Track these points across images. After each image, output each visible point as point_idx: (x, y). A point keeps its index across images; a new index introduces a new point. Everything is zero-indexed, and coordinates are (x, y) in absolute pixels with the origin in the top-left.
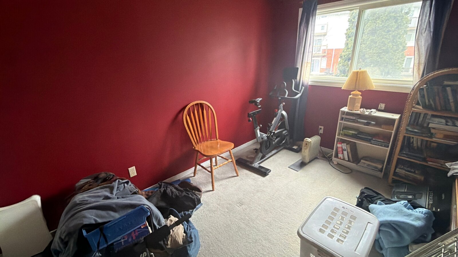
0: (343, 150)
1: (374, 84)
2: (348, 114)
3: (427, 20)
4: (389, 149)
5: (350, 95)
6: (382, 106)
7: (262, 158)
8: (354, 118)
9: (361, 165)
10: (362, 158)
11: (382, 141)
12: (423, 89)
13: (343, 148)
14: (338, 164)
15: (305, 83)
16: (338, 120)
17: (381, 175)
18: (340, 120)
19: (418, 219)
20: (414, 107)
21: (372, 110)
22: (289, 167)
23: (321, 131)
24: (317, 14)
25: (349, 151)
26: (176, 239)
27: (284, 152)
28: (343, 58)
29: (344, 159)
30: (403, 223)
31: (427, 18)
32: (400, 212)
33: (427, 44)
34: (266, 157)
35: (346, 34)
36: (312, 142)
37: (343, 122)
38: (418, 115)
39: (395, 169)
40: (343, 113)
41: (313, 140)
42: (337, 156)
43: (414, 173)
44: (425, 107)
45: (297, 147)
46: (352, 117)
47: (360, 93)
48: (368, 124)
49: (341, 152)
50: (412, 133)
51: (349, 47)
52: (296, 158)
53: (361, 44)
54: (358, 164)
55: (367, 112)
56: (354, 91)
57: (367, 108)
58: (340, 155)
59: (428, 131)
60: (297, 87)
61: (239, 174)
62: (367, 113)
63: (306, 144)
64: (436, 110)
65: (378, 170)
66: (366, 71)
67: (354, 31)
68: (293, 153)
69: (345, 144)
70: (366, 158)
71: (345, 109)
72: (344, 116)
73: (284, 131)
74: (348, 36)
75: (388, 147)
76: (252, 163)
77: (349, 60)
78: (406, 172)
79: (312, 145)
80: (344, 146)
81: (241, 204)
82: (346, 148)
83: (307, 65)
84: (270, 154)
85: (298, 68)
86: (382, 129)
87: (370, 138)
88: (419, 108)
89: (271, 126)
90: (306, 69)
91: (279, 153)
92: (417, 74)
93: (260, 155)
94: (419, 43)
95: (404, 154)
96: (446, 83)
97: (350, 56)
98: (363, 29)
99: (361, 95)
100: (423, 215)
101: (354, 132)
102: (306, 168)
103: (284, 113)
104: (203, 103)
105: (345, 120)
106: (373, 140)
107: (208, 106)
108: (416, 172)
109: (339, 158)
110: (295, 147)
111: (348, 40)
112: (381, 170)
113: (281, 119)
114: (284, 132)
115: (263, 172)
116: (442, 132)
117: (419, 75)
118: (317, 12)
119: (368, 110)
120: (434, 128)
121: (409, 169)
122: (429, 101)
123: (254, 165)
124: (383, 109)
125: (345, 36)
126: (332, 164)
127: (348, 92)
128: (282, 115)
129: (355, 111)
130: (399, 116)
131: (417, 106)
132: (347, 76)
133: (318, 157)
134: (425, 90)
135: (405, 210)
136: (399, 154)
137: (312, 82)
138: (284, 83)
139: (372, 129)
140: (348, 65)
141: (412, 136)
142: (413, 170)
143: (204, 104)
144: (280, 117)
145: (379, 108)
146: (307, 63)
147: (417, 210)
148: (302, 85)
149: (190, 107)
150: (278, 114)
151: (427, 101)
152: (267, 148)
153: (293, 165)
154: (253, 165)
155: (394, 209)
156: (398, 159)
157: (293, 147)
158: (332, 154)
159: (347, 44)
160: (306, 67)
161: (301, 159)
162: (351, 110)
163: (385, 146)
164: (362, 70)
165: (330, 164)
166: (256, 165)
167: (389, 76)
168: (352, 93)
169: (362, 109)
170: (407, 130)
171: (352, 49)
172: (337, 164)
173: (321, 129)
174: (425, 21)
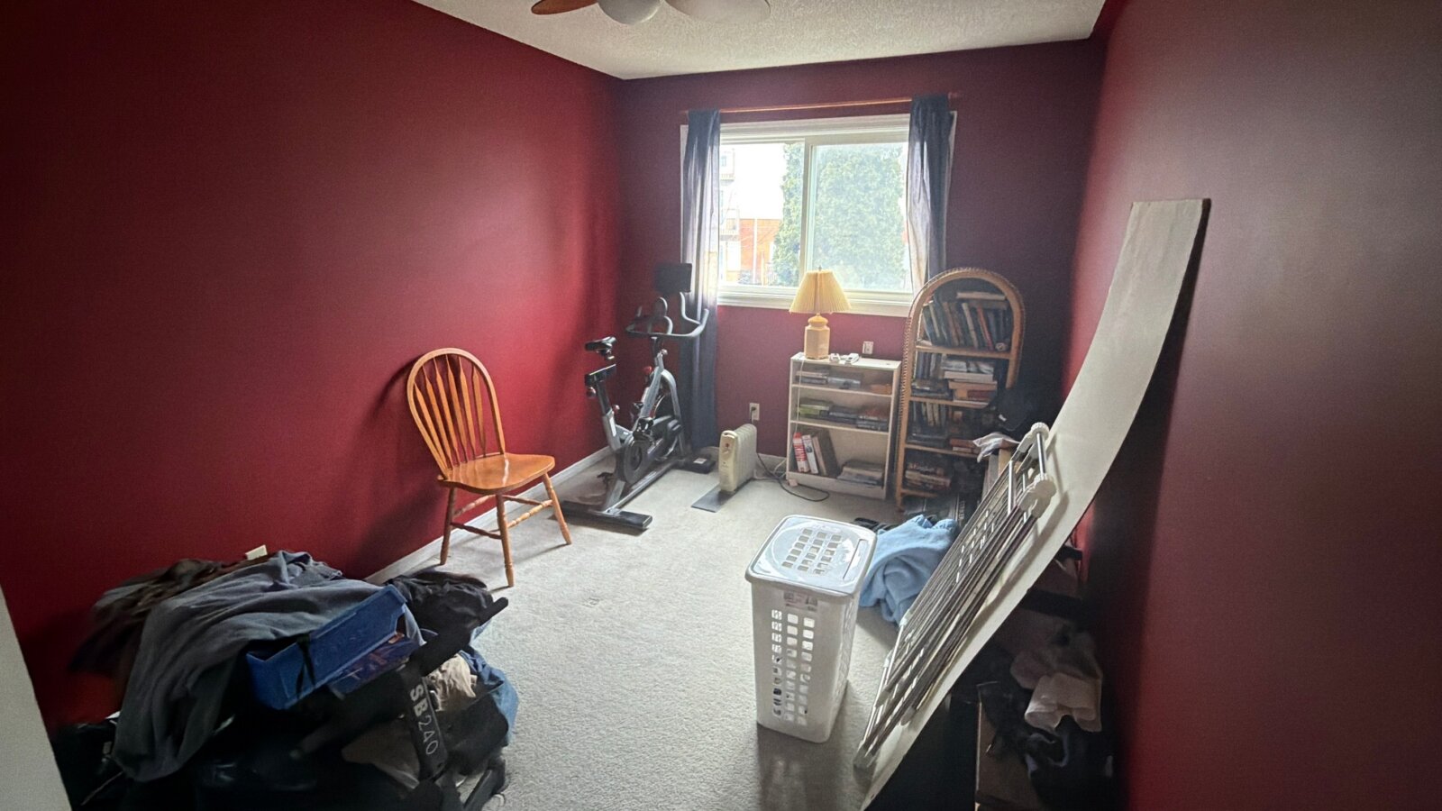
0: (806, 451)
1: (848, 301)
2: (807, 367)
3: (919, 179)
4: (889, 434)
5: (808, 324)
6: (868, 346)
7: (624, 494)
8: (820, 375)
9: (844, 478)
10: (845, 464)
11: (875, 418)
12: (927, 308)
13: (806, 446)
14: (799, 485)
15: (710, 302)
16: (788, 381)
17: (882, 492)
18: (793, 383)
19: (940, 537)
20: (918, 343)
21: (852, 355)
22: (693, 507)
23: (756, 416)
24: (721, 142)
25: (818, 450)
26: (458, 687)
27: (676, 475)
28: (782, 244)
29: (809, 472)
30: (918, 549)
31: (919, 174)
32: (913, 534)
33: (925, 223)
34: (632, 490)
35: (783, 187)
36: (739, 440)
37: (800, 386)
38: (926, 357)
39: (904, 473)
40: (798, 363)
41: (741, 435)
42: (794, 468)
43: (934, 474)
44: (936, 342)
45: (705, 460)
46: (814, 374)
47: (826, 321)
48: (846, 386)
49: (802, 457)
50: (921, 394)
51: (794, 219)
52: (705, 485)
53: (817, 214)
54: (839, 477)
55: (842, 360)
56: (814, 315)
57: (841, 354)
58: (801, 464)
59: (944, 388)
60: (692, 311)
61: (572, 538)
62: (842, 362)
63: (727, 445)
64: (951, 346)
65: (875, 483)
66: (831, 274)
67: (800, 182)
68: (697, 475)
69: (809, 436)
70: (853, 463)
71: (800, 357)
72: (801, 373)
73: (669, 420)
74: (788, 193)
75: (887, 430)
76: (600, 508)
77: (796, 249)
78: (923, 476)
79: (740, 447)
80: (807, 441)
81: (595, 600)
82: (810, 445)
83: (709, 259)
84: (642, 484)
85: (690, 266)
86: (873, 394)
87: (853, 416)
88: (928, 345)
89: (641, 407)
90: (709, 268)
91: (663, 478)
92: (918, 281)
93: (620, 485)
94: (914, 219)
95: (915, 438)
96: (961, 295)
97: (799, 239)
98: (818, 179)
99: (828, 325)
100: (945, 530)
101: (823, 408)
102: (732, 502)
103: (667, 375)
104: (458, 355)
105: (803, 382)
106: (861, 420)
107: (470, 364)
108: (938, 472)
109: (800, 470)
110: (700, 461)
111: (788, 202)
112: (880, 483)
113: (660, 390)
114: (671, 425)
115: (634, 526)
116: (964, 385)
117: (921, 281)
118: (721, 138)
119: (845, 356)
120: (952, 380)
121: (926, 469)
122: (940, 331)
123: (609, 511)
124: (870, 352)
125: (781, 192)
126: (787, 488)
127: (802, 319)
128: (663, 380)
129: (821, 359)
130: (898, 363)
131: (924, 342)
132: (796, 285)
133: (756, 477)
134: (931, 309)
135: (920, 529)
136: (907, 439)
137: (724, 297)
138: (663, 302)
139: (857, 396)
140: (795, 261)
141: (923, 400)
142: (932, 470)
143: (460, 358)
144: (658, 387)
145: (863, 352)
146: (710, 252)
147: (938, 525)
148: (704, 307)
149: (422, 364)
150: (652, 377)
151: (937, 331)
152: (635, 464)
153: (701, 501)
154: (605, 512)
155: (905, 532)
156: (907, 450)
157: (696, 462)
158: (785, 464)
159: (788, 212)
160: (709, 262)
161: (717, 486)
162: (813, 359)
163: (882, 430)
164: (823, 271)
165: (784, 488)
166: (612, 510)
167: (873, 284)
168: (809, 320)
169: (833, 355)
170: (913, 388)
171: (799, 224)
172: (796, 484)
173: (754, 409)
174: (917, 180)
